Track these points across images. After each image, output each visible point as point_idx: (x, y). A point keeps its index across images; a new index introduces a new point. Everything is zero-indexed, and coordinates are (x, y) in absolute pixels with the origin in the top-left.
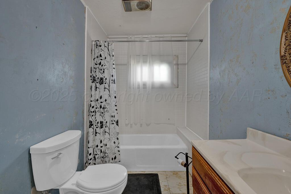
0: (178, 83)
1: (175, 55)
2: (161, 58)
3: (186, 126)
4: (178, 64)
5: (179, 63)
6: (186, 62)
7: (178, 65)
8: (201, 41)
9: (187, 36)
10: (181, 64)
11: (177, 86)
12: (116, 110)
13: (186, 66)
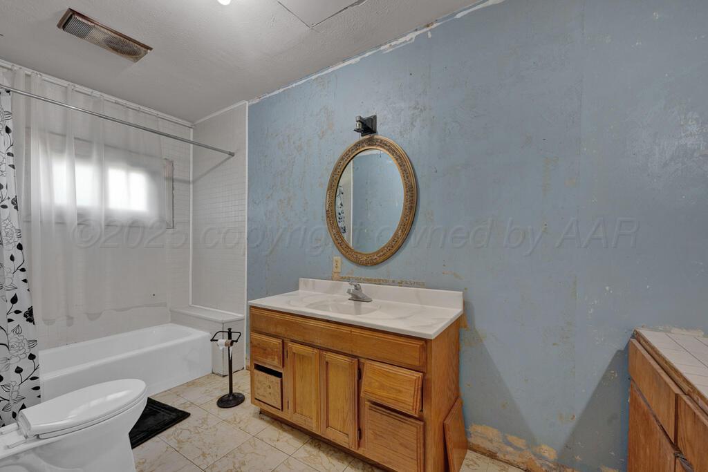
0: (173, 217)
1: (166, 159)
2: (133, 158)
3: (190, 303)
4: (172, 179)
5: (175, 177)
6: (191, 179)
7: (173, 181)
8: (232, 155)
9: (193, 127)
10: (180, 181)
11: (172, 225)
12: (25, 281)
13: (191, 186)
